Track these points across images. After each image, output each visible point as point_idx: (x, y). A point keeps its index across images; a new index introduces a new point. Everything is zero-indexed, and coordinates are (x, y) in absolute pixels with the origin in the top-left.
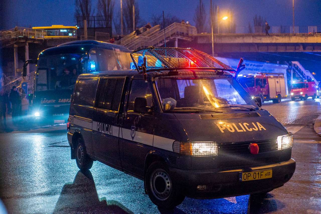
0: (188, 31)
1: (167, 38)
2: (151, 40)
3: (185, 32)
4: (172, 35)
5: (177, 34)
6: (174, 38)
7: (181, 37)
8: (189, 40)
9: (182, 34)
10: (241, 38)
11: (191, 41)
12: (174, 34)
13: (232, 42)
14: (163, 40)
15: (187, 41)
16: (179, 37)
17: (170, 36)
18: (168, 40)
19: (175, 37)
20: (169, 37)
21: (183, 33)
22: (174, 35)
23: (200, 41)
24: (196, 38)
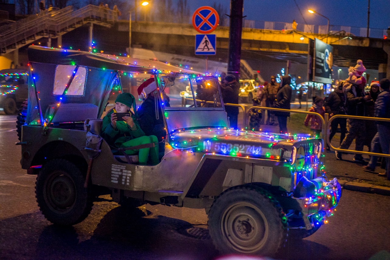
0: (105, 15)
1: (78, 23)
2: (58, 23)
3: (102, 16)
4: (86, 19)
5: (92, 18)
6: (89, 23)
7: (98, 23)
8: (108, 26)
9: (98, 18)
11: (110, 27)
14: (74, 24)
15: (105, 27)
16: (95, 22)
17: (83, 20)
18: (81, 25)
20: (81, 21)
21: (100, 18)
22: (88, 19)
23: (121, 29)
24: (116, 24)
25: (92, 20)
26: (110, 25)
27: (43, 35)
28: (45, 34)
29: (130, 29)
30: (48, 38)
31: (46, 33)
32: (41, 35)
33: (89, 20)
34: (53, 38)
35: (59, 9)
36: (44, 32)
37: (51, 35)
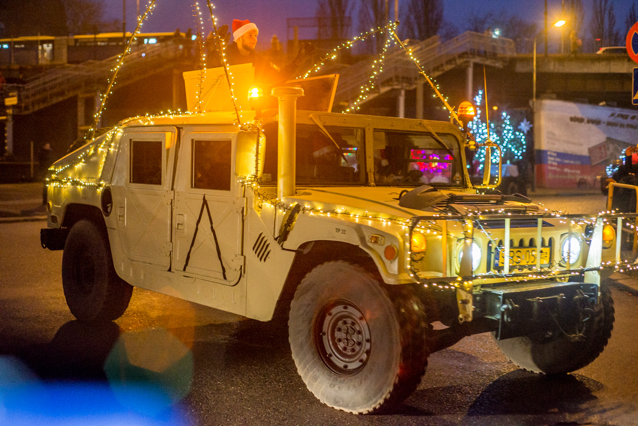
0: (494, 47)
1: (449, 62)
3: (490, 50)
4: (461, 56)
5: (471, 54)
6: (466, 62)
7: (482, 60)
8: (499, 65)
10: (604, 63)
11: (501, 67)
12: (466, 53)
13: (585, 70)
14: (442, 65)
15: (494, 68)
16: (477, 60)
17: (457, 57)
18: (453, 66)
19: (468, 59)
20: (454, 59)
21: (485, 52)
22: (466, 56)
23: (520, 68)
24: (513, 61)
25: (471, 56)
26: (502, 63)
27: (392, 85)
28: (396, 83)
29: (535, 68)
30: (398, 91)
31: (398, 81)
32: (389, 85)
33: (467, 58)
34: (408, 88)
35: (418, 43)
36: (394, 79)
37: (405, 84)
